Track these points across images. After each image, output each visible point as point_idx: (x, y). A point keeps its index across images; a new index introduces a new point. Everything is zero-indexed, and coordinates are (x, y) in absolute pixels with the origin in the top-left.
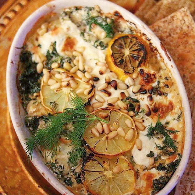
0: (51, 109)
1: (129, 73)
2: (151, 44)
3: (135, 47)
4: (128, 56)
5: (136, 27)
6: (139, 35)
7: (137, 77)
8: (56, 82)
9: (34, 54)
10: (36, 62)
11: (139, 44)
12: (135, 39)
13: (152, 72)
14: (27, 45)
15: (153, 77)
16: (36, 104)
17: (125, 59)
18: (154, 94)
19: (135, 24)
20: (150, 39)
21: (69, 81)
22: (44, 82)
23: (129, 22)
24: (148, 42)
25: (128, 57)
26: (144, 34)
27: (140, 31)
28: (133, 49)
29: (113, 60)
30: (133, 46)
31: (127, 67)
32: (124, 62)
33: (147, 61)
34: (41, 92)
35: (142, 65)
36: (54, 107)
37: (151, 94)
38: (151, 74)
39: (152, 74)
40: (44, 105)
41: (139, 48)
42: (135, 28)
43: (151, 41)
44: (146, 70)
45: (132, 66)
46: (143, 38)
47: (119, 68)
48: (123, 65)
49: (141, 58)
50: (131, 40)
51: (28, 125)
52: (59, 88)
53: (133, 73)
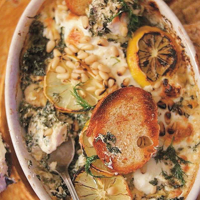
2: (183, 51)
3: (165, 50)
4: (155, 58)
5: (172, 27)
6: (173, 36)
8: (65, 71)
9: (46, 27)
11: (171, 48)
12: (167, 40)
13: (177, 85)
19: (171, 23)
21: (80, 74)
22: (51, 67)
23: (165, 18)
26: (179, 38)
27: (175, 32)
28: (162, 52)
29: (138, 60)
31: (150, 72)
32: (148, 65)
33: (174, 71)
34: (45, 77)
35: (168, 74)
36: (56, 100)
37: (170, 110)
38: (175, 88)
41: (170, 53)
43: (185, 49)
44: (171, 82)
45: (156, 73)
46: (177, 41)
49: (169, 66)
50: (163, 39)
52: (68, 79)
53: (155, 81)
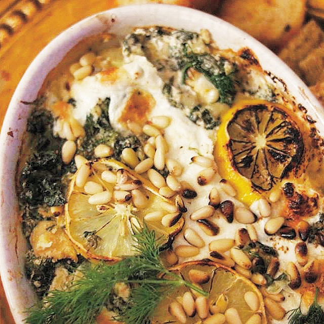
0: (85, 247)
1: (261, 188)
2: (314, 130)
3: (279, 133)
4: (264, 150)
5: (286, 90)
6: (290, 106)
7: (279, 200)
8: (102, 189)
9: (58, 118)
10: (62, 136)
11: (290, 127)
12: (280, 116)
13: (311, 193)
14: (46, 98)
15: (312, 204)
16: (54, 231)
17: (255, 157)
18: (310, 242)
20: (314, 119)
21: (130, 191)
22: (75, 185)
23: (272, 76)
24: (308, 126)
25: (262, 151)
26: (301, 108)
27: (293, 99)
28: (274, 137)
29: (231, 157)
30: (276, 131)
31: (258, 175)
32: (253, 164)
33: (302, 167)
34: (67, 205)
35: (291, 174)
36: (91, 243)
37: (304, 240)
38: (308, 198)
39: (310, 197)
40: (71, 237)
41: (288, 136)
42: (283, 90)
43: (316, 125)
44: (299, 188)
45: (269, 174)
46: (300, 114)
47: (241, 176)
48: (250, 170)
49: (290, 160)
50: (272, 115)
51: (32, 276)
52: (108, 204)
53: (270, 189)
